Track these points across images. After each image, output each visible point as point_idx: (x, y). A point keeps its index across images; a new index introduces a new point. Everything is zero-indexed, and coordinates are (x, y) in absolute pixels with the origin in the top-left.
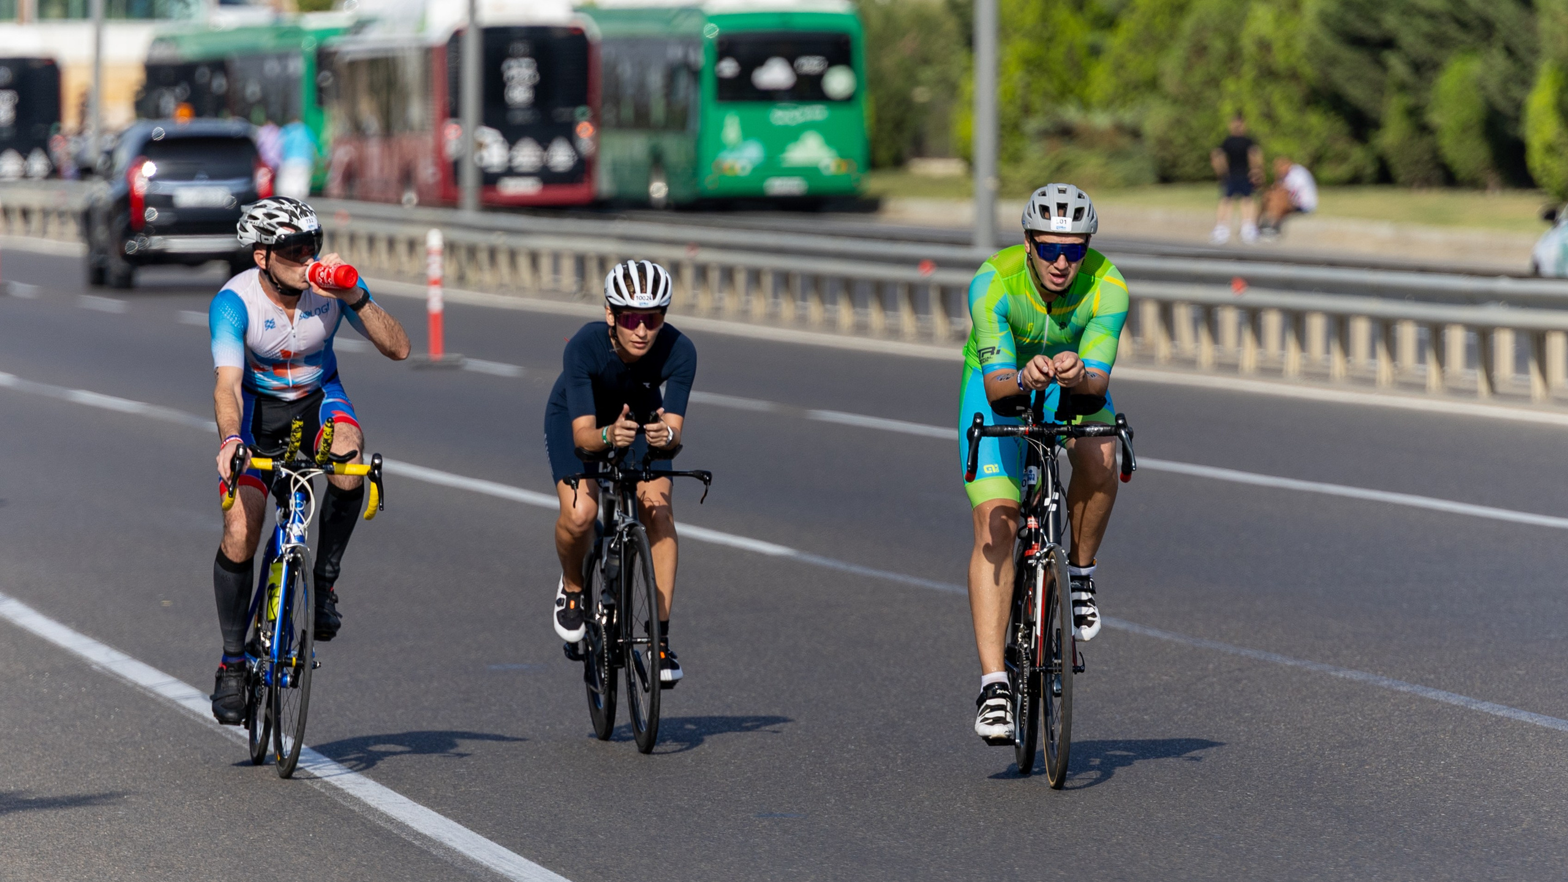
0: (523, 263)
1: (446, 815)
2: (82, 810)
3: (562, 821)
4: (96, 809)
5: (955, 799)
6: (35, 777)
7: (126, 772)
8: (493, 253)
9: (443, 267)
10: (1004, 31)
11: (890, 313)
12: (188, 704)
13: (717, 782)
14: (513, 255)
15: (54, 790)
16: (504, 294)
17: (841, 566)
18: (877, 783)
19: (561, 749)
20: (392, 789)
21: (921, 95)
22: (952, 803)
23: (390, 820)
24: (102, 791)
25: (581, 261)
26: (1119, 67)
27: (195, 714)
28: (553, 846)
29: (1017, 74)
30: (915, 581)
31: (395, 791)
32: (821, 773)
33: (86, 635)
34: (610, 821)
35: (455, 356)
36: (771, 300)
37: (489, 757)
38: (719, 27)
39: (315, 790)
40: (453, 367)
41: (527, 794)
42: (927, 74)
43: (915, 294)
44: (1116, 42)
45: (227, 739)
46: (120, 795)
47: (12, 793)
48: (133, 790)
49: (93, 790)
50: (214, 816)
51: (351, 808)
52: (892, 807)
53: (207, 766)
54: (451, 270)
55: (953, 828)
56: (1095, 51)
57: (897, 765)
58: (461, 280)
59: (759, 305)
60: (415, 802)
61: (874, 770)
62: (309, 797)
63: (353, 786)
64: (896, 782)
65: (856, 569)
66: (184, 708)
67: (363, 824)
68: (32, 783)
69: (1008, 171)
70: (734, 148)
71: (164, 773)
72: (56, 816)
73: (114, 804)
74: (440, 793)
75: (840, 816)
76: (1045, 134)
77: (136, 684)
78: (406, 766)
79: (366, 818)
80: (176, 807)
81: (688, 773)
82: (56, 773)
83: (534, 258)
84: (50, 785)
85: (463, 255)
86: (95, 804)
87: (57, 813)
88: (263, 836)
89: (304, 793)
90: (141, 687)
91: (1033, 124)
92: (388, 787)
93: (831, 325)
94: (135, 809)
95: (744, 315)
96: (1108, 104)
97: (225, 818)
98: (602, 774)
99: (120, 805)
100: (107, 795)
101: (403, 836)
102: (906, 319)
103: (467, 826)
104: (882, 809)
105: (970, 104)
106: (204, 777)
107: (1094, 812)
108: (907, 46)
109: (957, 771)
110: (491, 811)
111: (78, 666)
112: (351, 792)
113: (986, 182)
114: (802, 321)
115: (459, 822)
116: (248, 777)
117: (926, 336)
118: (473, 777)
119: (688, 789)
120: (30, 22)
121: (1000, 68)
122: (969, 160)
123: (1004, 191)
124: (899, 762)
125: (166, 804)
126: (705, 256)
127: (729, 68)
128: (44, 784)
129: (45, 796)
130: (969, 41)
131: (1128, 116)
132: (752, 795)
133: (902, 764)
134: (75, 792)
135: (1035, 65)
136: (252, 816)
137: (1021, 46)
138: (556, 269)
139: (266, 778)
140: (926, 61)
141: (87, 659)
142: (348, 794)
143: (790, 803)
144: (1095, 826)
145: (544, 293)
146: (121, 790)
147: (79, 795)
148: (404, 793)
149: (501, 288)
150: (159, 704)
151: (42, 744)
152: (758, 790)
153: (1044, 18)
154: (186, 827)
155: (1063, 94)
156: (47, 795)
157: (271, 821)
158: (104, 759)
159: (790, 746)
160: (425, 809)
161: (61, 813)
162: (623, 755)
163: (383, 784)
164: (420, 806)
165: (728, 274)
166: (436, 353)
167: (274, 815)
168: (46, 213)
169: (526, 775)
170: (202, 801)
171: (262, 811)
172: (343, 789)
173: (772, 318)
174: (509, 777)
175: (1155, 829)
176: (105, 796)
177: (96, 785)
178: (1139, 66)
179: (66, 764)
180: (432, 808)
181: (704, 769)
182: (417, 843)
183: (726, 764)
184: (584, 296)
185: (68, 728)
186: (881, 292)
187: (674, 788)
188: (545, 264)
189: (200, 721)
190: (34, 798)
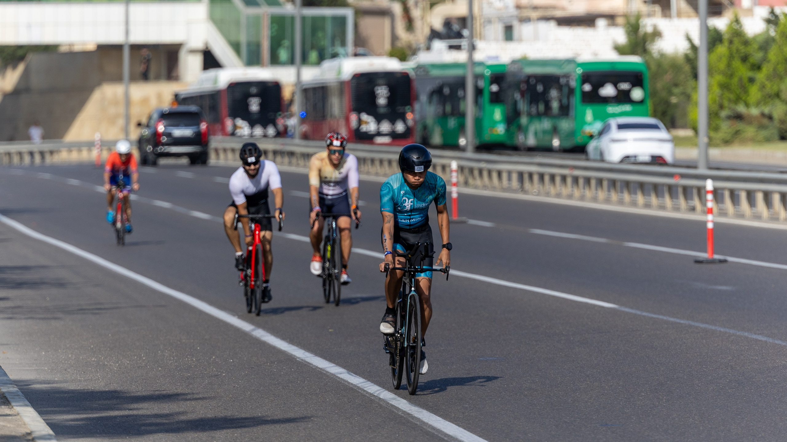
0: (495, 175)
1: (459, 426)
2: (292, 424)
3: (512, 428)
4: (298, 424)
5: (689, 417)
6: (270, 409)
7: (312, 407)
8: (481, 171)
9: (457, 177)
10: (710, 72)
11: (660, 199)
12: (341, 376)
13: (583, 410)
14: (490, 172)
15: (279, 415)
16: (486, 190)
17: (639, 313)
18: (655, 410)
19: (511, 396)
20: (434, 414)
21: (674, 100)
22: (688, 419)
23: (433, 428)
24: (301, 416)
25: (521, 175)
26: (763, 87)
27: (344, 380)
28: (508, 439)
29: (716, 90)
30: (672, 319)
31: (436, 415)
32: (629, 406)
33: (295, 345)
34: (534, 428)
35: (464, 218)
36: (606, 193)
37: (479, 399)
38: (582, 69)
39: (399, 415)
40: (464, 222)
41: (496, 416)
42: (676, 90)
43: (672, 190)
44: (760, 76)
45: (359, 392)
46: (309, 418)
47: (259, 417)
48: (315, 415)
49: (297, 415)
50: (352, 427)
51: (416, 423)
52: (661, 421)
53: (349, 404)
54: (462, 179)
55: (688, 430)
56: (751, 80)
57: (663, 402)
58: (466, 183)
59: (601, 195)
60: (445, 420)
61: (653, 404)
62: (396, 418)
63: (416, 413)
64: (663, 410)
65: (645, 314)
66: (339, 378)
67: (421, 430)
68: (269, 412)
69: (712, 134)
70: (590, 124)
71: (330, 407)
72: (280, 427)
73: (307, 422)
74: (456, 416)
75: (637, 425)
76: (729, 118)
77: (317, 367)
78: (441, 404)
79: (422, 427)
80: (335, 422)
81: (569, 406)
82: (280, 408)
83: (500, 173)
84: (277, 413)
85: (466, 171)
86: (298, 422)
87: (280, 426)
88: (375, 436)
89: (395, 416)
90: (320, 368)
91: (724, 113)
92: (433, 413)
93: (634, 204)
94: (316, 424)
95: (595, 199)
96: (758, 104)
97: (358, 428)
98: (530, 407)
99: (309, 422)
100: (303, 417)
101: (440, 435)
102: (668, 201)
103: (469, 431)
104: (656, 422)
105: (696, 104)
106: (348, 409)
107: (751, 423)
108: (668, 77)
109: (690, 405)
110: (480, 424)
111: (290, 359)
112: (416, 415)
113: (703, 139)
114: (621, 202)
115: (465, 429)
116: (368, 409)
117: (677, 209)
118: (472, 409)
119: (569, 413)
120: (266, 66)
121: (709, 88)
122: (695, 129)
123: (711, 143)
124: (664, 401)
125: (331, 422)
126: (577, 173)
127: (587, 87)
128: (274, 413)
129: (275, 418)
130: (695, 76)
131: (766, 110)
132: (598, 416)
133: (666, 402)
134: (289, 416)
135: (724, 87)
136: (371, 427)
137: (719, 78)
138: (510, 179)
139: (377, 409)
140: (676, 85)
141: (295, 356)
142: (414, 416)
143: (615, 419)
144: (752, 429)
145: (504, 190)
146: (310, 415)
147: (290, 417)
148: (440, 416)
149: (485, 187)
150: (328, 376)
151: (273, 394)
152: (601, 414)
153: (729, 65)
154: (340, 432)
155: (738, 100)
156: (276, 418)
157: (379, 429)
158: (302, 401)
159: (615, 394)
160: (450, 423)
161: (282, 426)
162: (540, 398)
163: (430, 412)
164: (447, 422)
165: (588, 181)
166: (455, 217)
167: (380, 426)
168: (275, 153)
169: (496, 407)
170: (347, 420)
171: (375, 425)
172: (412, 414)
173: (608, 201)
174: (488, 408)
175: (778, 430)
176: (303, 418)
177: (298, 413)
178: (770, 87)
179: (285, 403)
180: (453, 422)
181: (577, 404)
182: (446, 438)
183: (587, 402)
184: (522, 191)
185: (285, 387)
186: (656, 189)
187: (563, 413)
188: (505, 176)
189: (346, 384)
190: (270, 419)
